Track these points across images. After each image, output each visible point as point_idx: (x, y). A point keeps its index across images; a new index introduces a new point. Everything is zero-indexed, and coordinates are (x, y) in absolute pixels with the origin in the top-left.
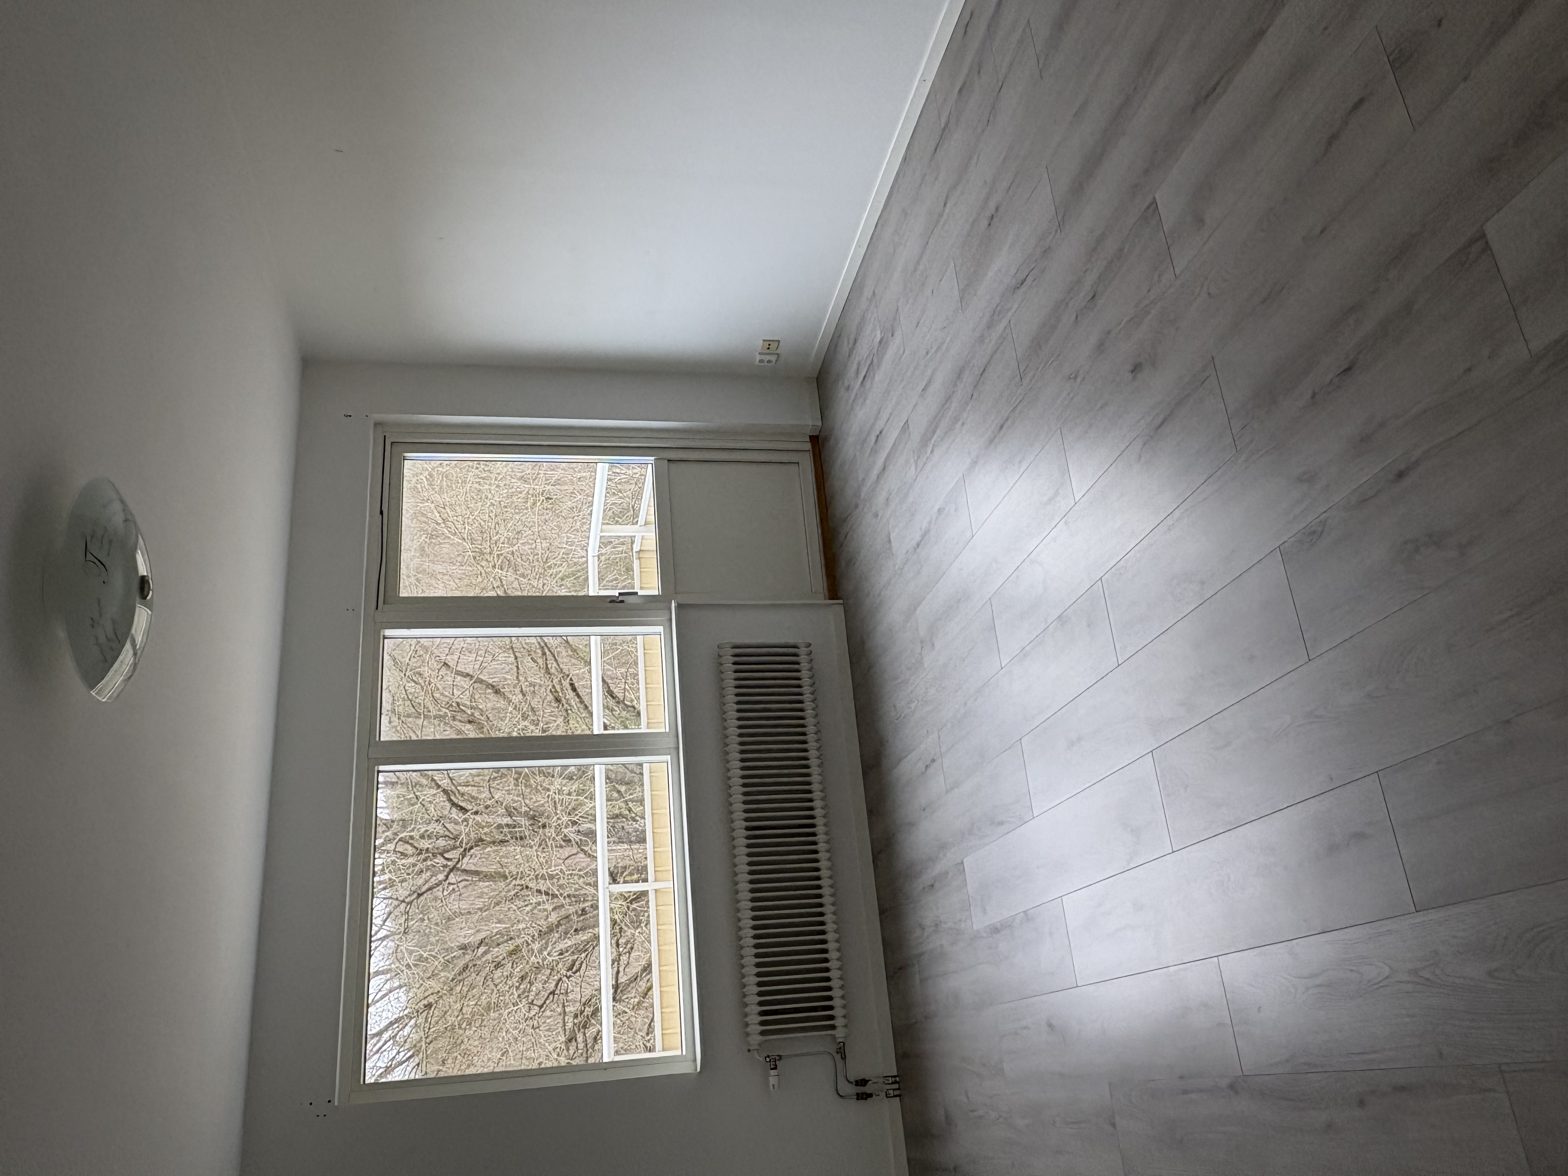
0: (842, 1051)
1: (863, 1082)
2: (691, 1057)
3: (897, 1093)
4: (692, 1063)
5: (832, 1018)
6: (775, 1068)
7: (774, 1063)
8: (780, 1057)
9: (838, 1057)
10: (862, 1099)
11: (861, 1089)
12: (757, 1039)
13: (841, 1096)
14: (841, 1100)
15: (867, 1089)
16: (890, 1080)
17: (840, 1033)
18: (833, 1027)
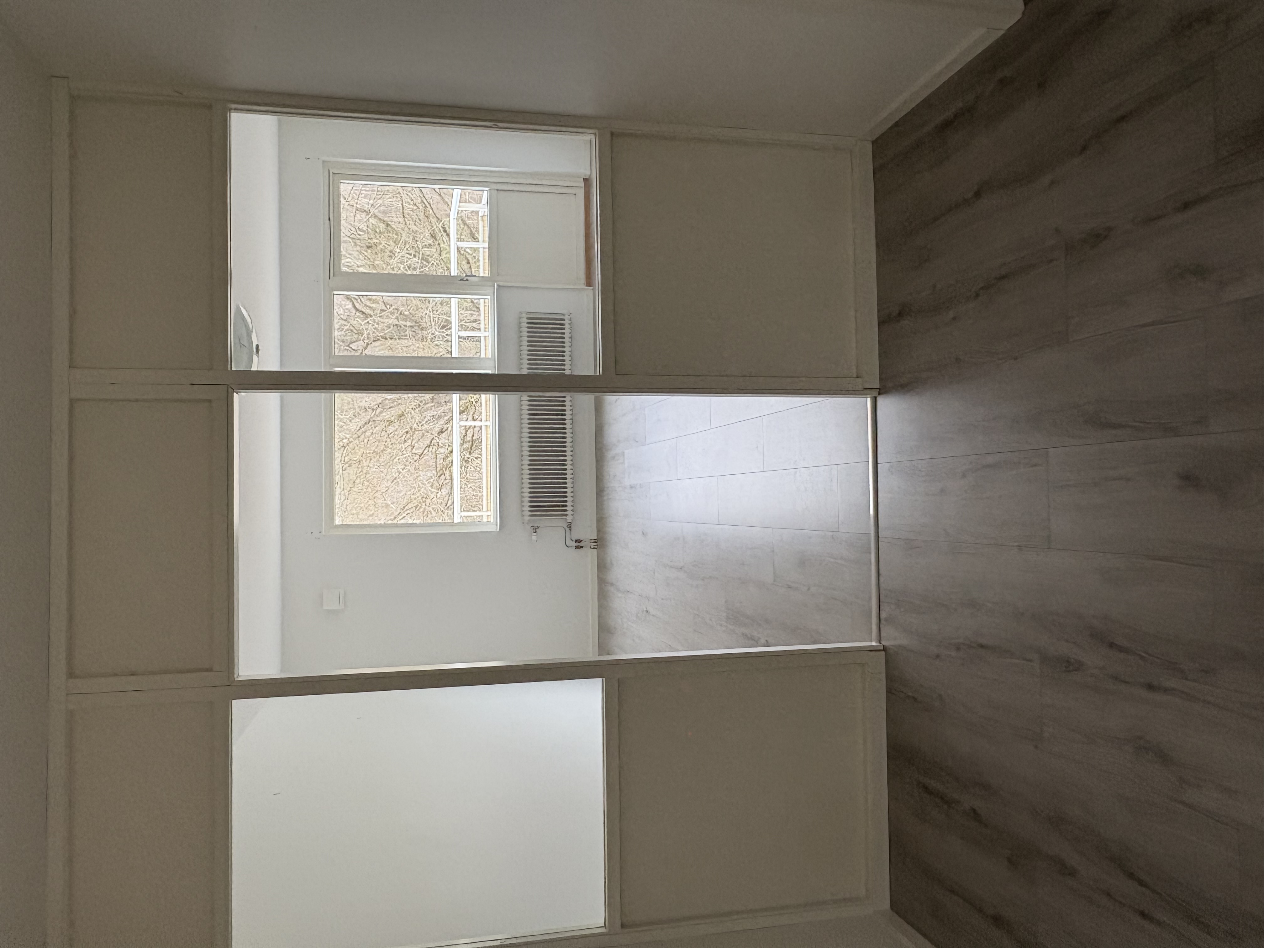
0: (570, 526)
1: (579, 541)
2: (495, 523)
3: (596, 547)
4: (495, 526)
5: (566, 511)
6: (536, 532)
7: (535, 529)
8: (538, 527)
9: (567, 529)
10: (578, 548)
11: (577, 544)
12: (527, 518)
13: (567, 546)
14: (568, 548)
15: (581, 544)
16: (593, 541)
17: (569, 518)
18: (566, 515)
